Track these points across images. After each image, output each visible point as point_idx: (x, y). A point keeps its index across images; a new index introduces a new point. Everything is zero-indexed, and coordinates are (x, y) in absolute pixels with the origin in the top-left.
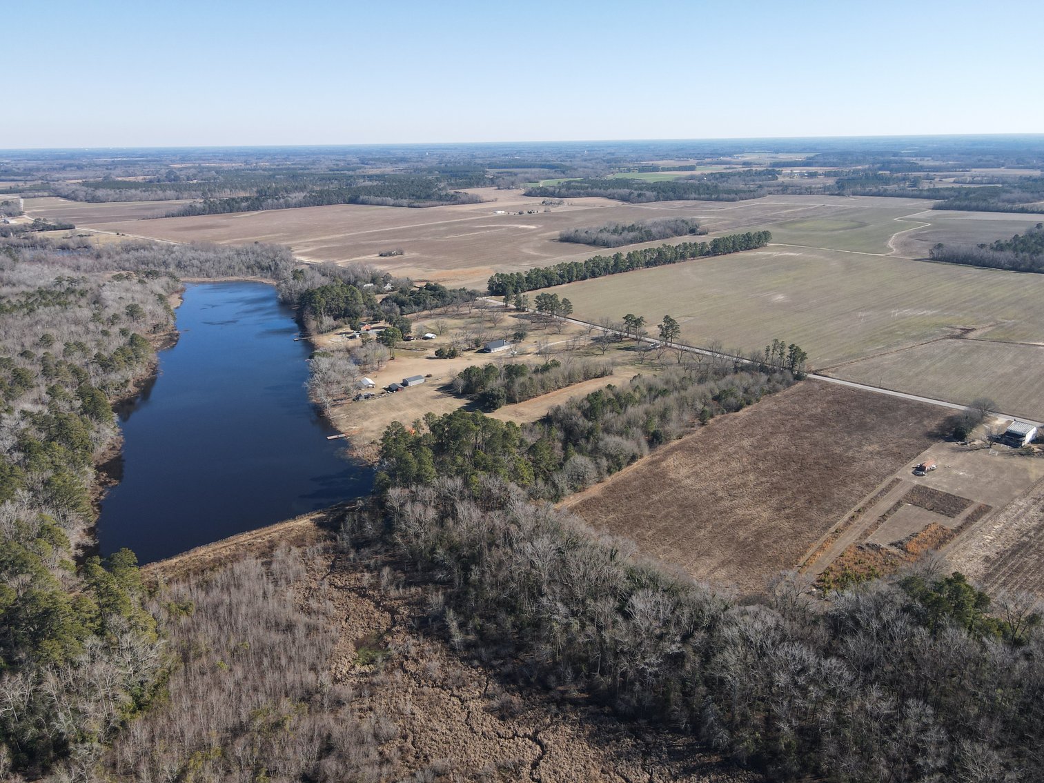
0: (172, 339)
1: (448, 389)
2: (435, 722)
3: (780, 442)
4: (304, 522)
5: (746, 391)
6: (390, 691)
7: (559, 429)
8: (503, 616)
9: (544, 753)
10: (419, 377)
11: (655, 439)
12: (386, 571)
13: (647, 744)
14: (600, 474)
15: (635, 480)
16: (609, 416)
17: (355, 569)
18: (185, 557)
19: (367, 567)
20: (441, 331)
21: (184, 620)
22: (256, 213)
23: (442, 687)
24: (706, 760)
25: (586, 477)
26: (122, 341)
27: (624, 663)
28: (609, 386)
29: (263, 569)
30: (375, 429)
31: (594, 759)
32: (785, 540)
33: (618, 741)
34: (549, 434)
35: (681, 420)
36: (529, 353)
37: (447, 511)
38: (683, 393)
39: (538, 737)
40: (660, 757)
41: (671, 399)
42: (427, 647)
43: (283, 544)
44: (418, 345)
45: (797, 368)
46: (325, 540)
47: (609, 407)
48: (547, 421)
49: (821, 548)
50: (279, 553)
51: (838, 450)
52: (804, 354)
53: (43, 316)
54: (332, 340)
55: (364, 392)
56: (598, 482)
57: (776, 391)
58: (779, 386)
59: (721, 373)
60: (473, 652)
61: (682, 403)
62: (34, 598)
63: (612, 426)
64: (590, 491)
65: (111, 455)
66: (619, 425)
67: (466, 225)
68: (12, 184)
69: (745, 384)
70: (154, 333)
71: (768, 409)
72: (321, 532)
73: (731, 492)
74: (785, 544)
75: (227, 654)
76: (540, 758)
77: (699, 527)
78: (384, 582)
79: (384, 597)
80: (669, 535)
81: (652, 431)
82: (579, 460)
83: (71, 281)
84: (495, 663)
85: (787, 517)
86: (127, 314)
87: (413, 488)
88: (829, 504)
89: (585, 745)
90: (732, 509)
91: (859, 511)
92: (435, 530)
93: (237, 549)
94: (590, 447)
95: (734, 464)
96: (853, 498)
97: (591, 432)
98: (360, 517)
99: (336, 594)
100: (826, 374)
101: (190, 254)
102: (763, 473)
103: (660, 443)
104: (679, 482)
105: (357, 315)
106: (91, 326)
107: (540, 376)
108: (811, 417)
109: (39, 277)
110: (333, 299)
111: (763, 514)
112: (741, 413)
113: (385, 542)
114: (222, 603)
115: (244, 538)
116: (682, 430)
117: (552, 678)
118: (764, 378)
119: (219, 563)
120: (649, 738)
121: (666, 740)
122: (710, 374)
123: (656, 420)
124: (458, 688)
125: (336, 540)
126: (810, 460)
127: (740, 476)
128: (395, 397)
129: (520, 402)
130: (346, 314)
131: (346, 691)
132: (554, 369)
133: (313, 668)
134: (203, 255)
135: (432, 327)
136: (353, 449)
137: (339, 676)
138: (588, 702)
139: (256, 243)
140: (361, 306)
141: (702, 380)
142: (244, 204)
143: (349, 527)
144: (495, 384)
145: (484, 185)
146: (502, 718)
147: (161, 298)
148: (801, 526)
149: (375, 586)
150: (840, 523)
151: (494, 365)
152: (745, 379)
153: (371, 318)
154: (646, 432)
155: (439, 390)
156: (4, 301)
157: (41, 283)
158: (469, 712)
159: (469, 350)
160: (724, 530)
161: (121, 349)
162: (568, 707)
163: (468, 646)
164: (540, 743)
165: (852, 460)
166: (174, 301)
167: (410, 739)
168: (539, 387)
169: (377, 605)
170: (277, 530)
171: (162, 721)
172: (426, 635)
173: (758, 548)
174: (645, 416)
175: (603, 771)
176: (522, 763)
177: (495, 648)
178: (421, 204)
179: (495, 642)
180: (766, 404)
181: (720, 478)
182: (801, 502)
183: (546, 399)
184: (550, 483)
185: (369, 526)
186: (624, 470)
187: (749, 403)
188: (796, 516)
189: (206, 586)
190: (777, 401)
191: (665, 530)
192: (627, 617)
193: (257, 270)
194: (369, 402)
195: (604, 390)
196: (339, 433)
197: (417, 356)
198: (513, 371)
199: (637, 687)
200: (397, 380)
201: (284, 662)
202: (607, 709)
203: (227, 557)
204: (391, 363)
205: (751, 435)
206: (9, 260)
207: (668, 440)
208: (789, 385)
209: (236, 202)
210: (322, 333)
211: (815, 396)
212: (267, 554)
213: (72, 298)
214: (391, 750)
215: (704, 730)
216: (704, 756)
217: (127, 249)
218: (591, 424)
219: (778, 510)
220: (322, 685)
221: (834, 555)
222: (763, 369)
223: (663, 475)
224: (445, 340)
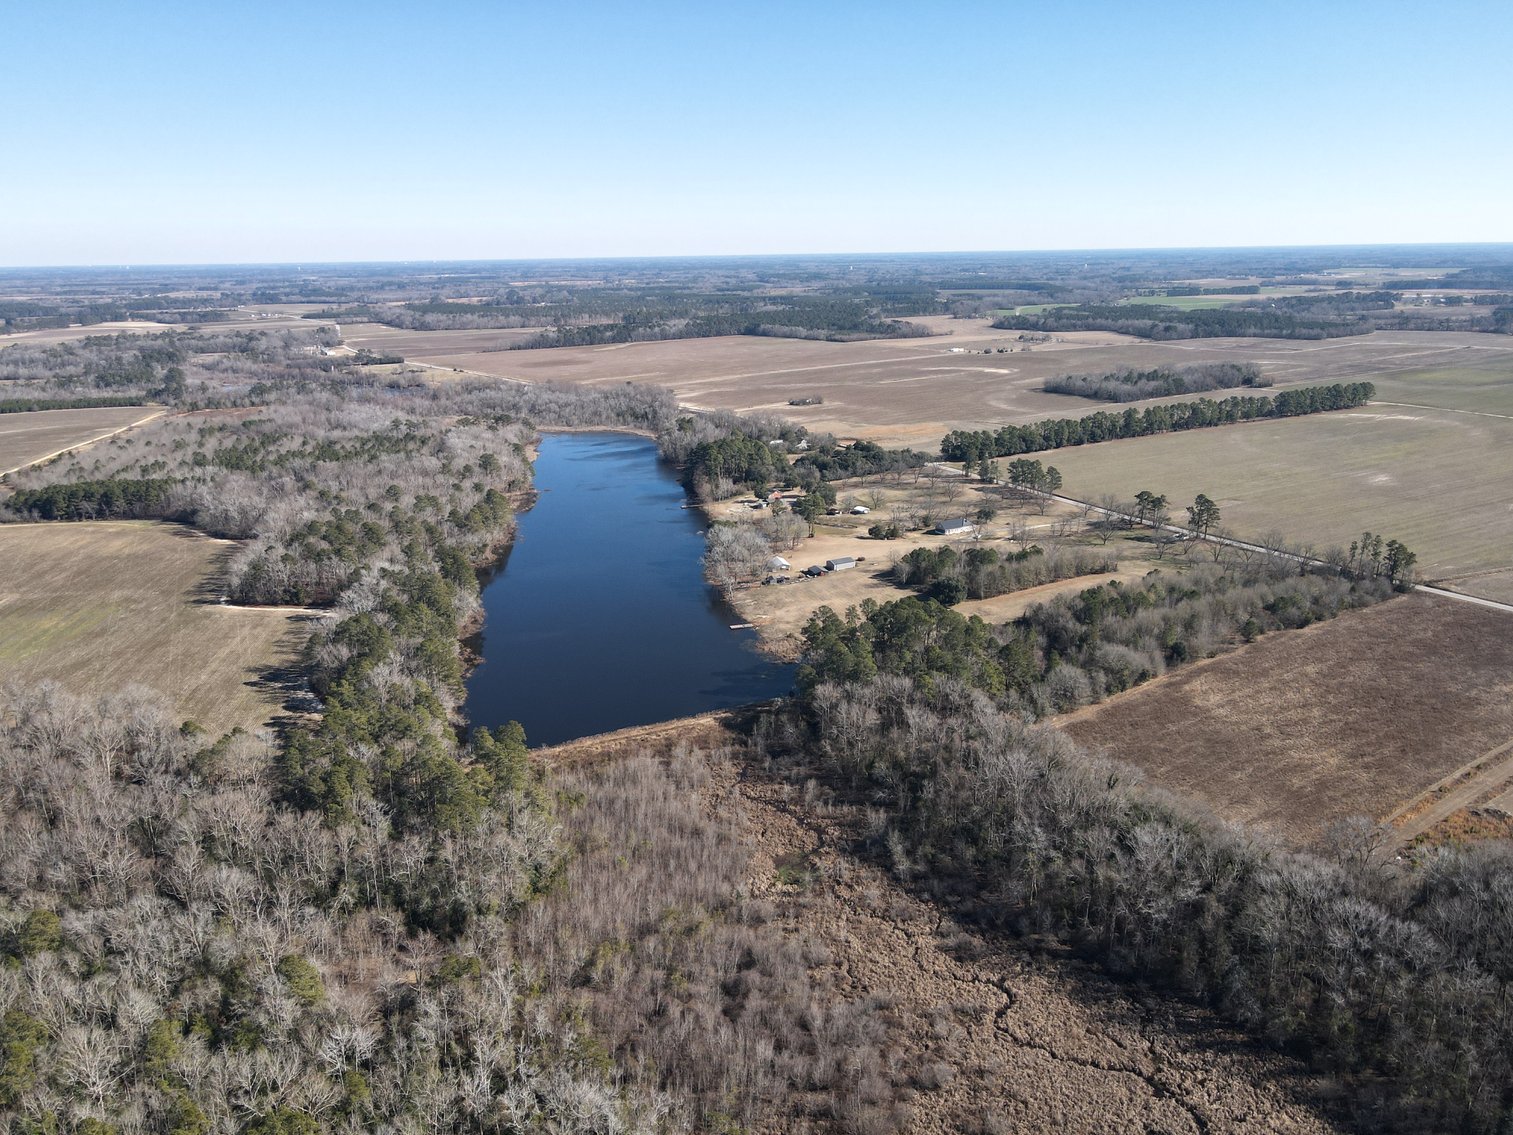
0: (529, 499)
1: (888, 576)
2: (876, 955)
3: (1363, 672)
4: (707, 721)
5: (1316, 601)
6: (819, 915)
7: (1040, 633)
8: (960, 845)
9: (1012, 1002)
10: (848, 560)
11: (1175, 655)
12: (811, 784)
13: (1148, 1011)
14: (1094, 691)
15: (1144, 704)
16: (1110, 620)
17: (771, 780)
18: (570, 747)
19: (787, 779)
20: (876, 504)
21: (575, 811)
22: (622, 345)
23: (883, 918)
24: (1228, 1037)
25: (1076, 693)
26: (477, 497)
27: (1122, 909)
28: (1113, 583)
29: (661, 768)
30: (791, 620)
31: (1078, 1017)
32: (1360, 794)
33: (1110, 1002)
34: (1027, 638)
35: (1214, 633)
36: (1000, 536)
37: (892, 715)
38: (1219, 597)
39: (1006, 984)
40: (1165, 1027)
41: (1202, 604)
42: (863, 873)
43: (684, 743)
44: (845, 521)
45: (1398, 575)
46: (733, 745)
47: (1112, 609)
48: (1022, 623)
49: (1415, 809)
50: (679, 751)
51: (1453, 688)
52: (1412, 555)
53: (387, 465)
54: (730, 509)
55: (776, 575)
56: (1092, 703)
57: (1365, 605)
58: (1368, 598)
59: (1278, 575)
60: (921, 884)
61: (1217, 611)
62: (424, 762)
63: (1115, 633)
64: (1080, 712)
65: (473, 629)
66: (1124, 632)
67: (909, 367)
68: (325, 307)
69: (1315, 591)
70: (509, 491)
71: (1348, 628)
72: (728, 734)
73: (1283, 730)
74: (1360, 799)
75: (629, 853)
76: (1007, 1007)
77: (1234, 769)
78: (808, 798)
79: (808, 814)
80: (1189, 773)
81: (1171, 643)
82: (1068, 672)
83: (410, 425)
84: (950, 899)
85: (1367, 767)
86: (480, 465)
87: (848, 686)
88: (1432, 755)
89: (1066, 1001)
90: (1283, 751)
91: (1478, 767)
92: (874, 740)
93: (629, 744)
94: (1082, 657)
95: (1290, 695)
96: (1471, 751)
97: (1083, 639)
98: (777, 720)
99: (748, 804)
100: (1445, 586)
101: (546, 396)
102: (1336, 709)
103: (1183, 660)
104: (1208, 710)
105: (763, 479)
106: (440, 479)
107: (1015, 565)
108: (1416, 643)
109: (371, 419)
110: (732, 457)
111: (1330, 760)
112: (1306, 630)
113: (809, 752)
114: (618, 797)
115: (637, 732)
116: (1216, 646)
117: (1024, 922)
118: (1346, 585)
119: (607, 757)
120: (1151, 1002)
121: (1174, 1009)
122: (1263, 575)
123: (1179, 629)
124: (903, 921)
125: (746, 746)
126: (1409, 698)
127: (1299, 710)
128: (816, 582)
129: (986, 598)
130: (749, 477)
131: (767, 907)
132: (1034, 559)
133: (727, 878)
134: (563, 398)
135: (863, 499)
136: (765, 642)
137: (757, 892)
138: (1070, 956)
139: (629, 383)
140: (768, 466)
141: (1247, 583)
142: (609, 334)
143: (763, 730)
144: (953, 572)
145: (934, 312)
146: (959, 959)
147: (517, 449)
148: (1384, 779)
149: (798, 800)
150: (1447, 781)
151: (951, 548)
152: (1318, 586)
153: (782, 484)
154: (1163, 646)
155: (874, 577)
156: (338, 447)
157: (375, 426)
158: (917, 949)
159: (914, 530)
160: (1270, 775)
161: (478, 506)
162: (1045, 957)
163: (916, 877)
164: (1007, 991)
165: (1477, 701)
166: (531, 454)
167: (845, 967)
168: (1013, 580)
169: (800, 822)
170: (672, 728)
171: (564, 907)
172: (863, 860)
173: (1319, 802)
174: (1162, 623)
175: (1088, 1031)
176: (984, 1010)
177: (951, 882)
178: (845, 337)
179: (950, 876)
180: (1346, 621)
181: (1268, 711)
182: (1389, 750)
183: (1021, 596)
184: (1026, 696)
185: (790, 729)
186: (1128, 691)
187: (1319, 619)
188: (1380, 766)
189: (598, 779)
190: (1364, 619)
191: (1184, 768)
192: (1129, 851)
193: (629, 419)
194: (783, 587)
195: (1104, 586)
196: (745, 622)
197: (843, 535)
198: (977, 557)
199: (1139, 937)
200: (820, 562)
201: (693, 866)
202: (1095, 966)
203: (616, 752)
204: (810, 542)
205: (1320, 660)
206: (335, 398)
207: (1194, 658)
208: (1384, 597)
209: (599, 331)
210: (717, 500)
211: (1425, 615)
212: (665, 751)
213: (411, 446)
214: (824, 974)
215: (1226, 1003)
216: (1225, 1033)
217: (469, 388)
218: (1084, 628)
219: (1353, 756)
220: (739, 896)
221: (1433, 819)
222: (1345, 573)
223: (1186, 701)
224: (883, 516)
